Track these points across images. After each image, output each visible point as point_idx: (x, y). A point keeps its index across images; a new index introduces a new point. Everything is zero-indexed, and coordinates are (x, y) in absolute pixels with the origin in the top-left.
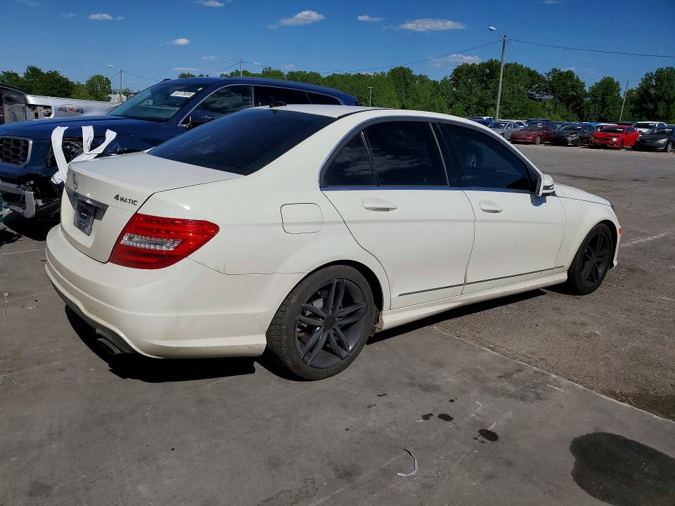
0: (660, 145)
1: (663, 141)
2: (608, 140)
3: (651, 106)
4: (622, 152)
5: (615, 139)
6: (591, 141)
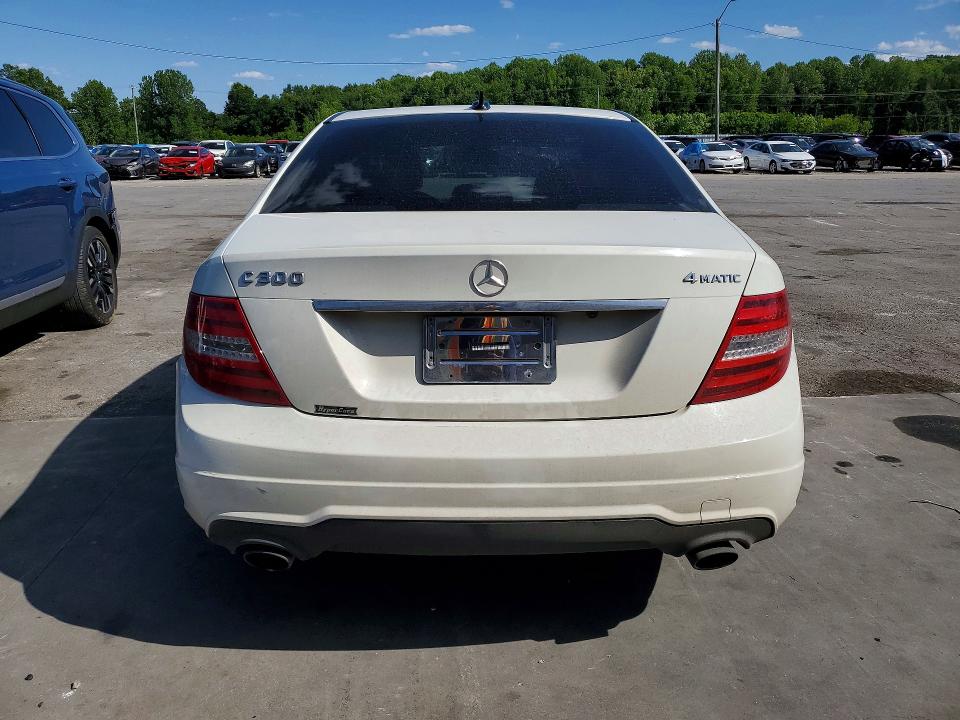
0: (248, 170)
1: (249, 164)
2: (184, 166)
3: (162, 122)
4: (205, 182)
5: (192, 165)
6: (160, 170)
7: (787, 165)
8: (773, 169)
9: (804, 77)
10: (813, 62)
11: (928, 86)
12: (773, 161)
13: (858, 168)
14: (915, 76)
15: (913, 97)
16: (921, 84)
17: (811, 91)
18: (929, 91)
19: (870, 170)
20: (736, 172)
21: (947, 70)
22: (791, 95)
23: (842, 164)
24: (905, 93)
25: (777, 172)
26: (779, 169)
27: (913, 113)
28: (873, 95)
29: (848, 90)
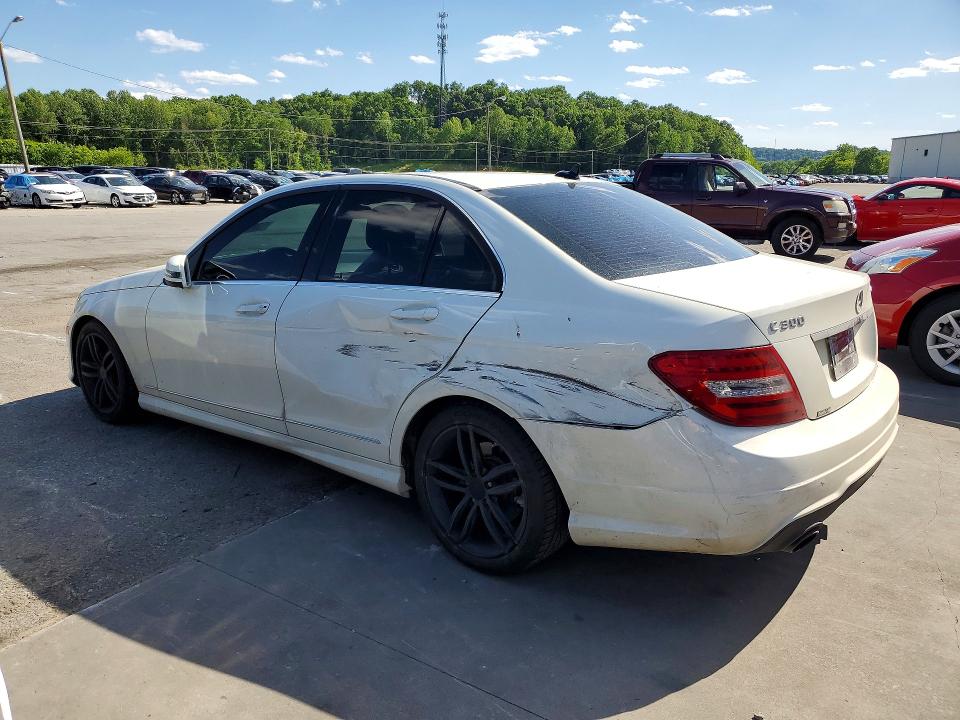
7: (130, 199)
8: (114, 202)
9: (62, 105)
10: (69, 92)
11: (183, 126)
12: (113, 195)
13: (194, 200)
14: (170, 116)
15: (171, 135)
16: (177, 123)
17: (74, 121)
18: (185, 129)
19: (203, 202)
20: (76, 206)
21: (195, 111)
22: (54, 125)
23: (179, 197)
24: (165, 131)
25: (120, 206)
26: (123, 203)
27: (176, 149)
28: (138, 130)
29: (112, 124)
